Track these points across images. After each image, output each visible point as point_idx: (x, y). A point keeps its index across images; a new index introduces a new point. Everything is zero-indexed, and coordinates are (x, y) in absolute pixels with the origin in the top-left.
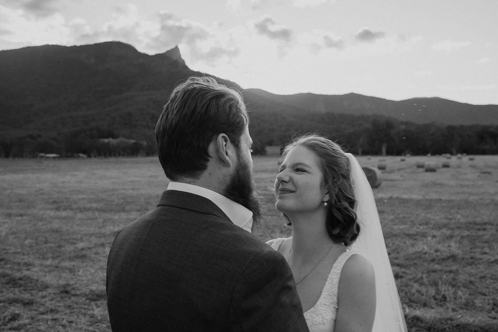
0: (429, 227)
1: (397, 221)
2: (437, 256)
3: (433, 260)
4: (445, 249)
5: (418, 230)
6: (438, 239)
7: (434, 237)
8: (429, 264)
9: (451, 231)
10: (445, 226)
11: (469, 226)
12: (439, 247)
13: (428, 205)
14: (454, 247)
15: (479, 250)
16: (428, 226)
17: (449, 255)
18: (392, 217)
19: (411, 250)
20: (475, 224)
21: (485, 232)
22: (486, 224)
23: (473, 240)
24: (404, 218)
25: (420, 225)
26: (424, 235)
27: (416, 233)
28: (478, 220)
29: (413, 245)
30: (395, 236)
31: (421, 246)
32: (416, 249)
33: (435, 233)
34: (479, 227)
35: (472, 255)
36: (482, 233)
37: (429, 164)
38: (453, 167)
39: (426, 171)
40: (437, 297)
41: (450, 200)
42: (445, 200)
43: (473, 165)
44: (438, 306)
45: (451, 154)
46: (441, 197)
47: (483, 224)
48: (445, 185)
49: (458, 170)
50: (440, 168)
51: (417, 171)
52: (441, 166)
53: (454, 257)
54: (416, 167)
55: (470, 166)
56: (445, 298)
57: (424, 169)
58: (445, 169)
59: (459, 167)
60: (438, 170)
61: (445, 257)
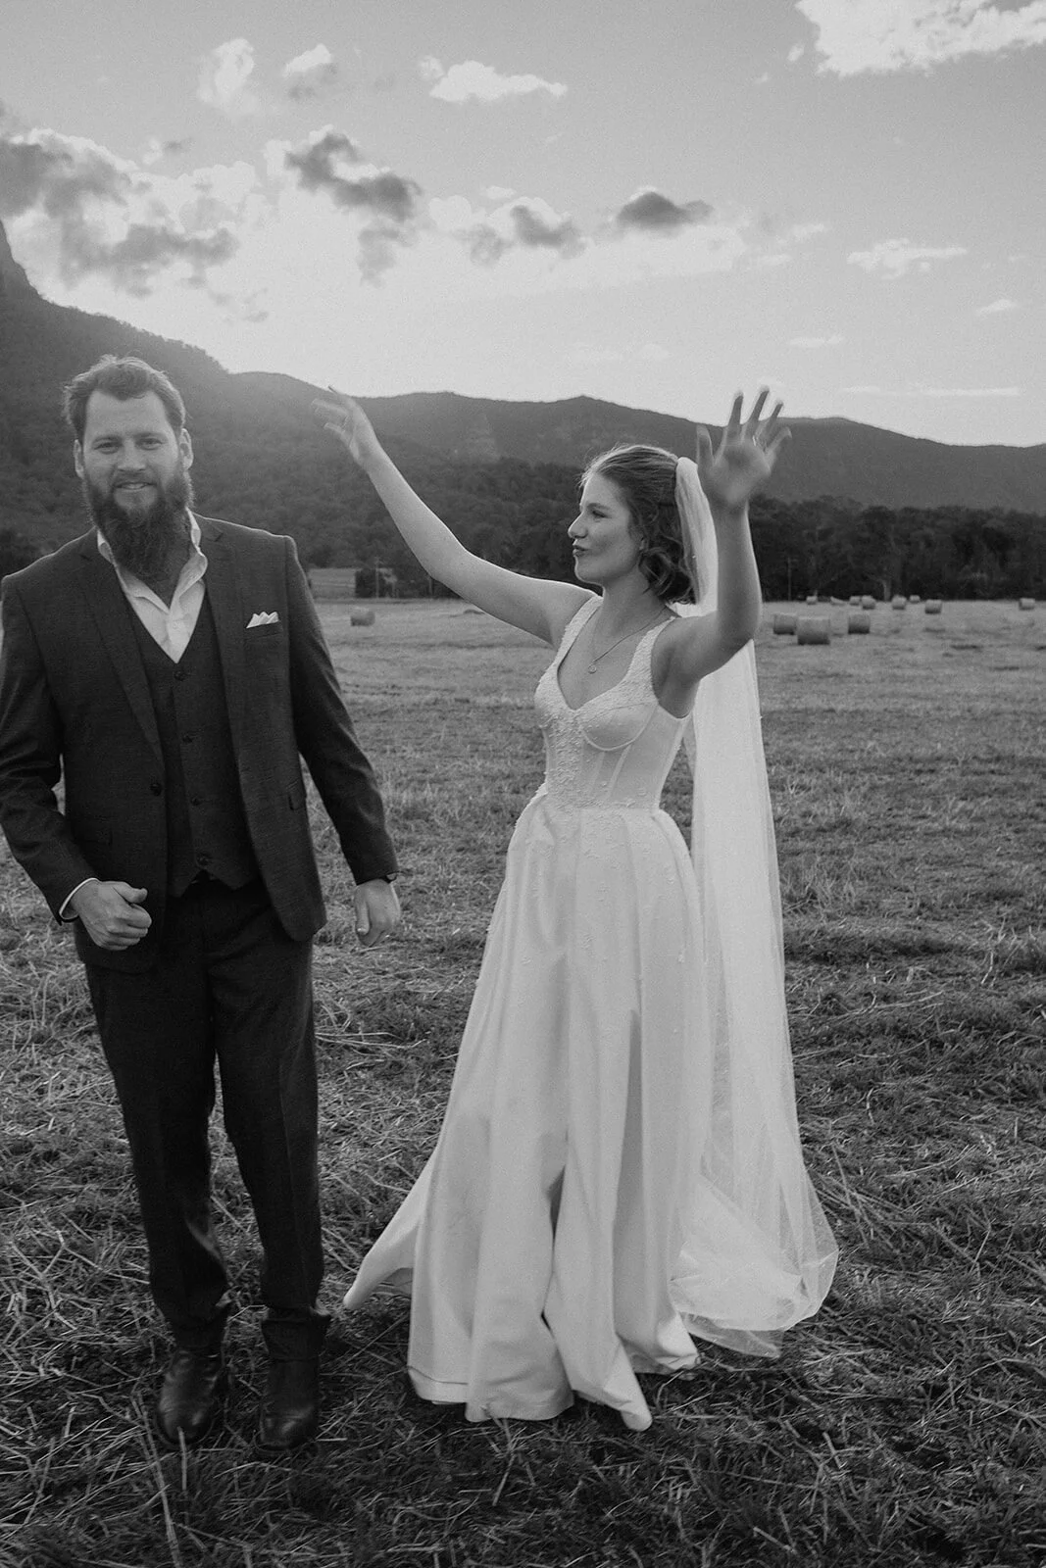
0: (794, 770)
2: (806, 825)
3: (793, 835)
4: (824, 811)
6: (812, 792)
7: (802, 787)
9: (847, 776)
10: (838, 765)
11: (893, 766)
12: (815, 808)
14: (849, 805)
15: (910, 811)
17: (834, 821)
20: (912, 759)
21: (934, 777)
22: (939, 759)
23: (897, 794)
28: (922, 752)
33: (806, 779)
34: (919, 766)
35: (890, 820)
36: (924, 778)
37: (808, 623)
38: (878, 634)
39: (801, 642)
40: (795, 893)
41: (857, 711)
42: (844, 711)
43: (936, 627)
44: (796, 911)
45: (879, 597)
46: (833, 705)
47: (931, 761)
48: (850, 676)
49: (892, 639)
50: (840, 635)
51: (774, 643)
52: (845, 629)
53: (845, 825)
54: (771, 632)
55: (928, 630)
56: (814, 897)
57: (795, 639)
58: (855, 638)
59: (897, 631)
60: (833, 641)
61: (826, 827)
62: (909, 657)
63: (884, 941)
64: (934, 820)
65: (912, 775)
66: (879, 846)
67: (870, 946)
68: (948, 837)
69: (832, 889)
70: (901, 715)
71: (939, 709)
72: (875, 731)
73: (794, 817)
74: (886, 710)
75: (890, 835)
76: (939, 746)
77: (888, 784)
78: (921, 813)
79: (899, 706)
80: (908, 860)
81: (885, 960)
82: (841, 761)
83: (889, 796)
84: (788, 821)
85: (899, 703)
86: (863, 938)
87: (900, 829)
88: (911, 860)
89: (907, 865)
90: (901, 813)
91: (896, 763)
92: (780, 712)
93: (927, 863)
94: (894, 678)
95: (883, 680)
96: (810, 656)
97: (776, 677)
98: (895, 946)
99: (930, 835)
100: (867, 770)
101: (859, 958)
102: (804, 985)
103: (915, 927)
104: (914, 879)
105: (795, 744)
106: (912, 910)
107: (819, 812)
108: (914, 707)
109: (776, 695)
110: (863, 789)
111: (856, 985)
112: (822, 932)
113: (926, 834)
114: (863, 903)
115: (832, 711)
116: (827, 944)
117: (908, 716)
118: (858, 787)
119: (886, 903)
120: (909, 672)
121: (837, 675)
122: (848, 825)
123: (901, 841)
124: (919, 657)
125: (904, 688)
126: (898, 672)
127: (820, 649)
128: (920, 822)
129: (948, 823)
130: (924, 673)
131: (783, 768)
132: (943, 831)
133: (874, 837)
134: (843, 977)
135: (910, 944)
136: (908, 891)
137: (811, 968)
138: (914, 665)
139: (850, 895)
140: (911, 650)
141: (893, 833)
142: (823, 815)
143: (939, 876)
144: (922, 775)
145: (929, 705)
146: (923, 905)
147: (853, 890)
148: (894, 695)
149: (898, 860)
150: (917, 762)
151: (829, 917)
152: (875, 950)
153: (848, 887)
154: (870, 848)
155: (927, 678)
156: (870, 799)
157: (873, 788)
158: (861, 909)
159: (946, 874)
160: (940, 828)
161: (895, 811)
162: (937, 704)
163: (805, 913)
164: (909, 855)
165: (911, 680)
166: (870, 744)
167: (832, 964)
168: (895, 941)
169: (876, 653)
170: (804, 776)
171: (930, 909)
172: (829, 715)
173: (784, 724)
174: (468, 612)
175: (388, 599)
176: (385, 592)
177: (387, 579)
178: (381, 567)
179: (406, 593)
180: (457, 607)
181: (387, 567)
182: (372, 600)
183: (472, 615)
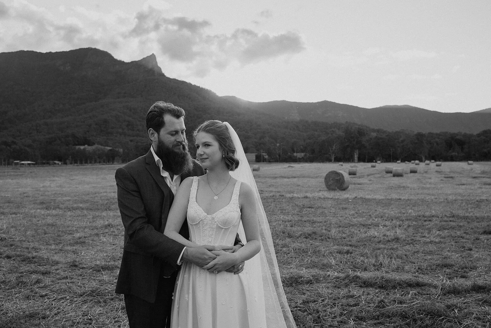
0: (384, 220)
1: (356, 215)
2: (384, 239)
3: (379, 242)
4: (391, 234)
5: (373, 221)
6: (388, 227)
7: (385, 226)
8: (376, 244)
9: (401, 222)
10: (397, 218)
11: (416, 218)
12: (388, 233)
13: (387, 203)
14: (399, 232)
15: (420, 234)
16: (382, 219)
17: (393, 238)
18: (353, 212)
19: (364, 235)
20: (424, 216)
21: (430, 222)
22: (433, 216)
23: (416, 228)
24: (363, 212)
25: (376, 218)
26: (377, 225)
27: (371, 224)
28: (427, 214)
29: (366, 233)
30: (353, 225)
31: (373, 232)
32: (368, 234)
33: (387, 223)
34: (426, 219)
35: (413, 238)
36: (427, 223)
37: (396, 170)
38: (420, 173)
39: (394, 176)
40: (375, 264)
41: (408, 199)
42: (404, 199)
43: (439, 170)
44: (375, 270)
45: (421, 160)
46: (401, 197)
47: (429, 217)
48: (408, 187)
49: (425, 175)
50: (407, 173)
51: (385, 176)
52: (409, 172)
53: (397, 239)
54: (385, 173)
55: (437, 172)
56: (381, 265)
57: (392, 175)
58: (412, 174)
59: (426, 172)
60: (405, 175)
61: (390, 240)
62: (429, 181)
63: (403, 281)
64: (428, 238)
65: (423, 222)
66: (407, 247)
67: (398, 283)
68: (432, 244)
69: (389, 262)
70: (423, 201)
71: (436, 199)
72: (413, 206)
73: (380, 236)
74: (418, 199)
75: (412, 243)
76: (433, 211)
77: (414, 225)
78: (423, 236)
79: (423, 198)
80: (416, 252)
81: (403, 288)
82: (400, 217)
83: (414, 229)
84: (378, 238)
85: (422, 197)
86: (396, 280)
87: (416, 241)
88: (418, 252)
89: (416, 254)
90: (416, 235)
91: (418, 217)
92: (383, 200)
93: (423, 253)
94: (423, 188)
95: (419, 189)
96: (396, 180)
97: (384, 188)
98: (407, 283)
99: (426, 243)
100: (407, 220)
101: (394, 287)
102: (374, 296)
103: (415, 276)
104: (418, 259)
105: (385, 211)
106: (415, 270)
107: (389, 235)
108: (427, 198)
109: (382, 194)
110: (405, 227)
111: (392, 297)
112: (382, 278)
113: (424, 243)
114: (398, 267)
115: (400, 199)
116: (383, 282)
117: (425, 201)
118: (404, 226)
119: (407, 268)
120: (428, 186)
121: (404, 187)
122: (398, 239)
123: (415, 245)
124: (432, 181)
125: (426, 191)
126: (425, 186)
127: (399, 178)
128: (423, 238)
129: (432, 239)
130: (433, 186)
131: (380, 219)
132: (430, 242)
133: (406, 244)
134: (388, 294)
135: (412, 283)
136: (415, 263)
137: (377, 291)
138: (430, 183)
139: (394, 264)
140: (430, 178)
141: (413, 242)
142: (390, 235)
143: (426, 258)
144: (426, 222)
145: (433, 197)
146: (419, 268)
147: (396, 263)
148: (422, 194)
149: (413, 252)
150: (425, 217)
151: (386, 272)
152: (400, 285)
153: (394, 261)
154: (404, 248)
155: (434, 188)
156: (407, 230)
157: (409, 226)
158: (397, 269)
159: (429, 257)
160: (429, 241)
161: (415, 235)
162: (436, 197)
163: (378, 270)
164: (417, 250)
165: (428, 189)
166: (410, 211)
167: (385, 289)
168: (407, 281)
169: (418, 179)
170: (386, 222)
171: (421, 270)
172: (399, 201)
173: (383, 204)
174: (289, 167)
175: (265, 163)
176: (264, 160)
177: (265, 156)
178: (263, 153)
179: (271, 161)
180: (286, 165)
181: (265, 153)
182: (260, 163)
183: (290, 168)
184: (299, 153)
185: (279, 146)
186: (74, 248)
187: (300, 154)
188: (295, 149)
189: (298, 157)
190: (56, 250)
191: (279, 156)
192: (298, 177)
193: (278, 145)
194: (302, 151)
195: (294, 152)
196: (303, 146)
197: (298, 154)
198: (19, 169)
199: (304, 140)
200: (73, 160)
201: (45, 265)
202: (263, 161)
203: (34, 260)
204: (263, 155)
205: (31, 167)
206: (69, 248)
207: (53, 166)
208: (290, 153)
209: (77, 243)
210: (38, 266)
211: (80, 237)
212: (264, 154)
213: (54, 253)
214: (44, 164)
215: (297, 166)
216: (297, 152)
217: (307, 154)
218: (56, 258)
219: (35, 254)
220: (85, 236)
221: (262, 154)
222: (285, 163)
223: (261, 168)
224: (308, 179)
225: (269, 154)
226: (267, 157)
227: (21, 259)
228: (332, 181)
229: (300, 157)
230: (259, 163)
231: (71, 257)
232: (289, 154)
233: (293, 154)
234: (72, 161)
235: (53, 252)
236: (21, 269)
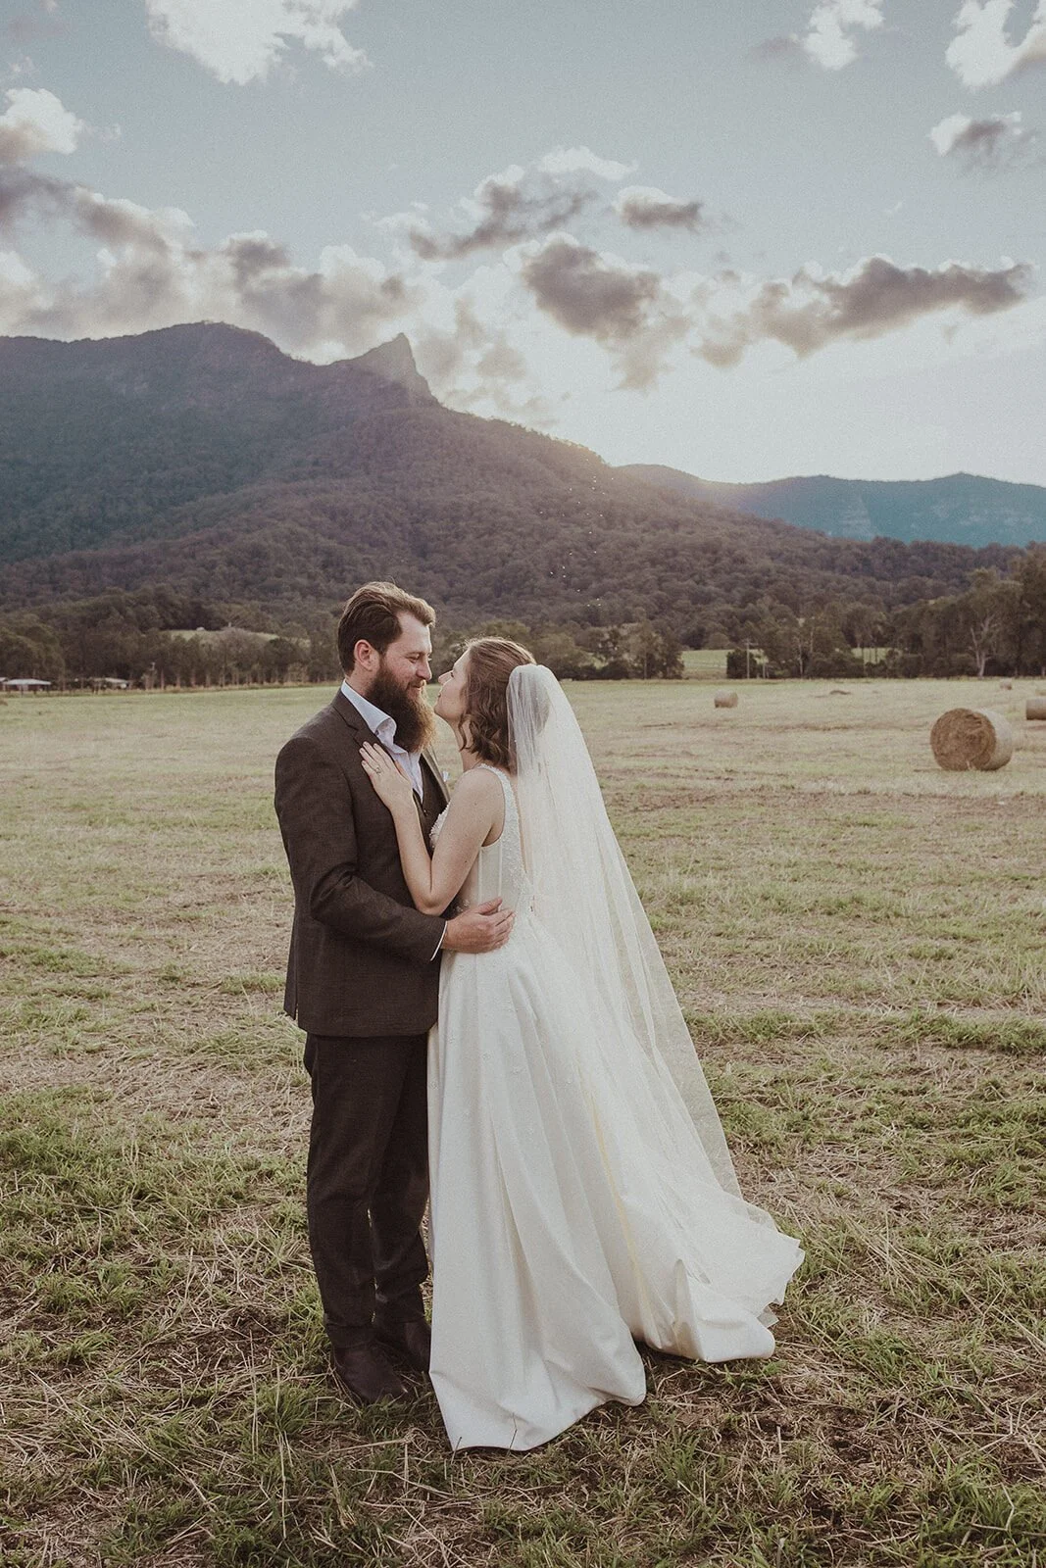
174: (834, 692)
175: (758, 680)
176: (756, 672)
177: (758, 661)
178: (751, 647)
179: (777, 673)
180: (825, 686)
181: (758, 647)
182: (743, 681)
183: (839, 695)
184: (868, 647)
185: (805, 625)
186: (170, 932)
187: (873, 650)
188: (858, 636)
189: (866, 661)
190: (122, 936)
191: (805, 656)
192: (859, 727)
193: (801, 621)
194: (880, 641)
195: (856, 647)
196: (882, 624)
197: (866, 650)
198: (6, 704)
199: (889, 607)
200: (162, 675)
201: (95, 976)
202: (753, 676)
203: (66, 961)
204: (751, 655)
205: (38, 696)
206: (157, 932)
207: (104, 695)
208: (841, 649)
209: (177, 920)
210: (78, 979)
211: (186, 903)
212: (755, 652)
213: (117, 944)
214: (77, 686)
215: (860, 691)
216: (862, 647)
217: (896, 650)
218: (123, 958)
219: (66, 948)
220: (200, 901)
221: (749, 651)
222: (822, 679)
223: (742, 699)
224: (891, 733)
225: (772, 653)
226: (763, 661)
227: (32, 958)
228: (955, 743)
229: (873, 662)
230: (737, 681)
231: (162, 959)
232: (837, 650)
233: (849, 649)
234: (159, 677)
235: (113, 941)
236: (33, 984)
